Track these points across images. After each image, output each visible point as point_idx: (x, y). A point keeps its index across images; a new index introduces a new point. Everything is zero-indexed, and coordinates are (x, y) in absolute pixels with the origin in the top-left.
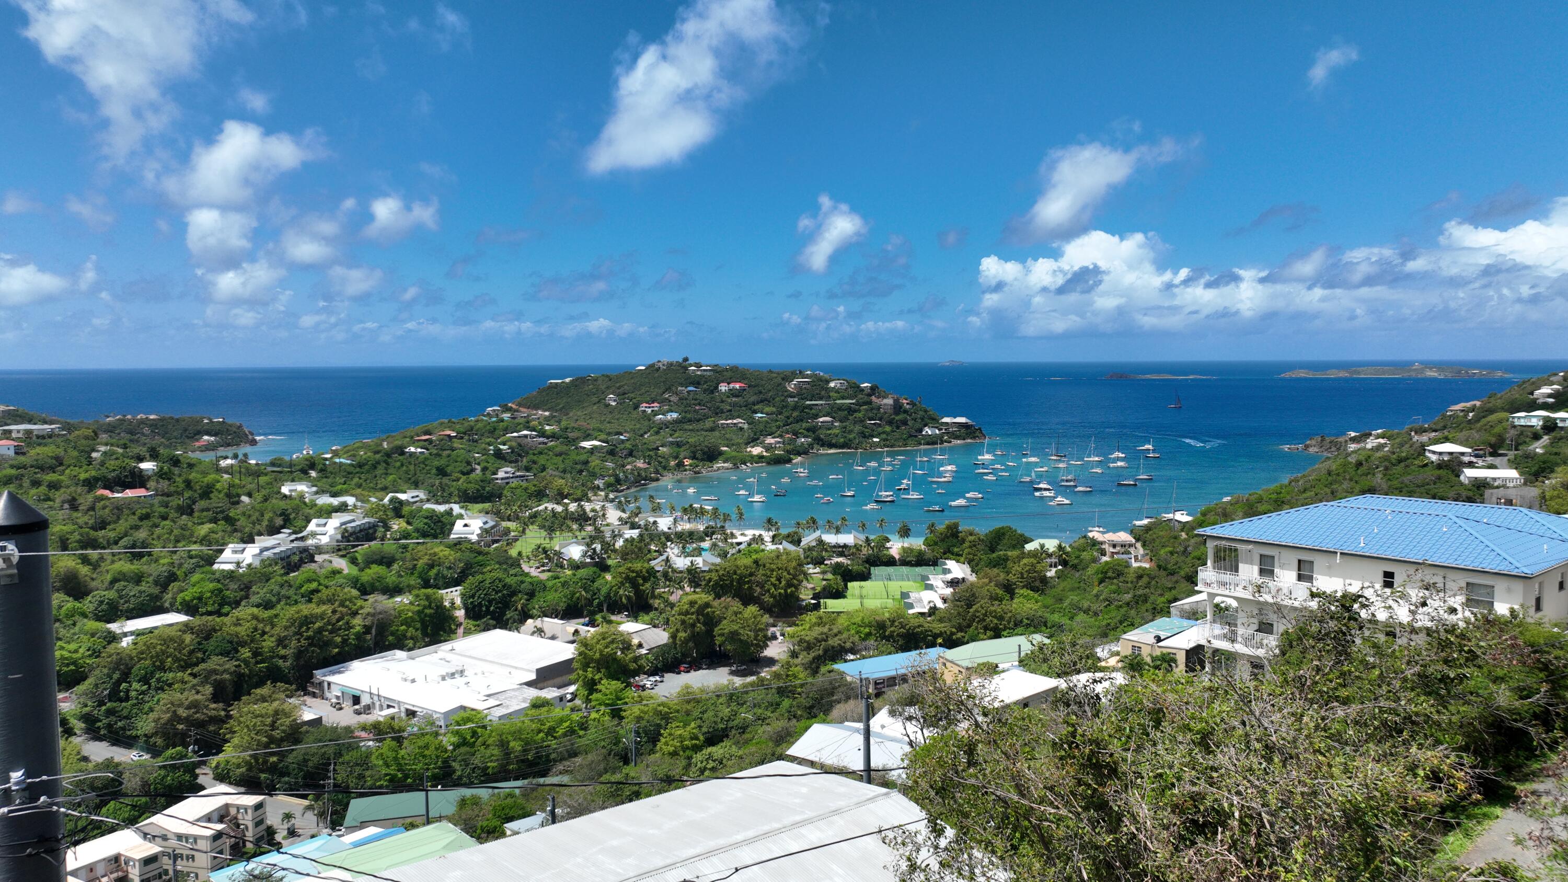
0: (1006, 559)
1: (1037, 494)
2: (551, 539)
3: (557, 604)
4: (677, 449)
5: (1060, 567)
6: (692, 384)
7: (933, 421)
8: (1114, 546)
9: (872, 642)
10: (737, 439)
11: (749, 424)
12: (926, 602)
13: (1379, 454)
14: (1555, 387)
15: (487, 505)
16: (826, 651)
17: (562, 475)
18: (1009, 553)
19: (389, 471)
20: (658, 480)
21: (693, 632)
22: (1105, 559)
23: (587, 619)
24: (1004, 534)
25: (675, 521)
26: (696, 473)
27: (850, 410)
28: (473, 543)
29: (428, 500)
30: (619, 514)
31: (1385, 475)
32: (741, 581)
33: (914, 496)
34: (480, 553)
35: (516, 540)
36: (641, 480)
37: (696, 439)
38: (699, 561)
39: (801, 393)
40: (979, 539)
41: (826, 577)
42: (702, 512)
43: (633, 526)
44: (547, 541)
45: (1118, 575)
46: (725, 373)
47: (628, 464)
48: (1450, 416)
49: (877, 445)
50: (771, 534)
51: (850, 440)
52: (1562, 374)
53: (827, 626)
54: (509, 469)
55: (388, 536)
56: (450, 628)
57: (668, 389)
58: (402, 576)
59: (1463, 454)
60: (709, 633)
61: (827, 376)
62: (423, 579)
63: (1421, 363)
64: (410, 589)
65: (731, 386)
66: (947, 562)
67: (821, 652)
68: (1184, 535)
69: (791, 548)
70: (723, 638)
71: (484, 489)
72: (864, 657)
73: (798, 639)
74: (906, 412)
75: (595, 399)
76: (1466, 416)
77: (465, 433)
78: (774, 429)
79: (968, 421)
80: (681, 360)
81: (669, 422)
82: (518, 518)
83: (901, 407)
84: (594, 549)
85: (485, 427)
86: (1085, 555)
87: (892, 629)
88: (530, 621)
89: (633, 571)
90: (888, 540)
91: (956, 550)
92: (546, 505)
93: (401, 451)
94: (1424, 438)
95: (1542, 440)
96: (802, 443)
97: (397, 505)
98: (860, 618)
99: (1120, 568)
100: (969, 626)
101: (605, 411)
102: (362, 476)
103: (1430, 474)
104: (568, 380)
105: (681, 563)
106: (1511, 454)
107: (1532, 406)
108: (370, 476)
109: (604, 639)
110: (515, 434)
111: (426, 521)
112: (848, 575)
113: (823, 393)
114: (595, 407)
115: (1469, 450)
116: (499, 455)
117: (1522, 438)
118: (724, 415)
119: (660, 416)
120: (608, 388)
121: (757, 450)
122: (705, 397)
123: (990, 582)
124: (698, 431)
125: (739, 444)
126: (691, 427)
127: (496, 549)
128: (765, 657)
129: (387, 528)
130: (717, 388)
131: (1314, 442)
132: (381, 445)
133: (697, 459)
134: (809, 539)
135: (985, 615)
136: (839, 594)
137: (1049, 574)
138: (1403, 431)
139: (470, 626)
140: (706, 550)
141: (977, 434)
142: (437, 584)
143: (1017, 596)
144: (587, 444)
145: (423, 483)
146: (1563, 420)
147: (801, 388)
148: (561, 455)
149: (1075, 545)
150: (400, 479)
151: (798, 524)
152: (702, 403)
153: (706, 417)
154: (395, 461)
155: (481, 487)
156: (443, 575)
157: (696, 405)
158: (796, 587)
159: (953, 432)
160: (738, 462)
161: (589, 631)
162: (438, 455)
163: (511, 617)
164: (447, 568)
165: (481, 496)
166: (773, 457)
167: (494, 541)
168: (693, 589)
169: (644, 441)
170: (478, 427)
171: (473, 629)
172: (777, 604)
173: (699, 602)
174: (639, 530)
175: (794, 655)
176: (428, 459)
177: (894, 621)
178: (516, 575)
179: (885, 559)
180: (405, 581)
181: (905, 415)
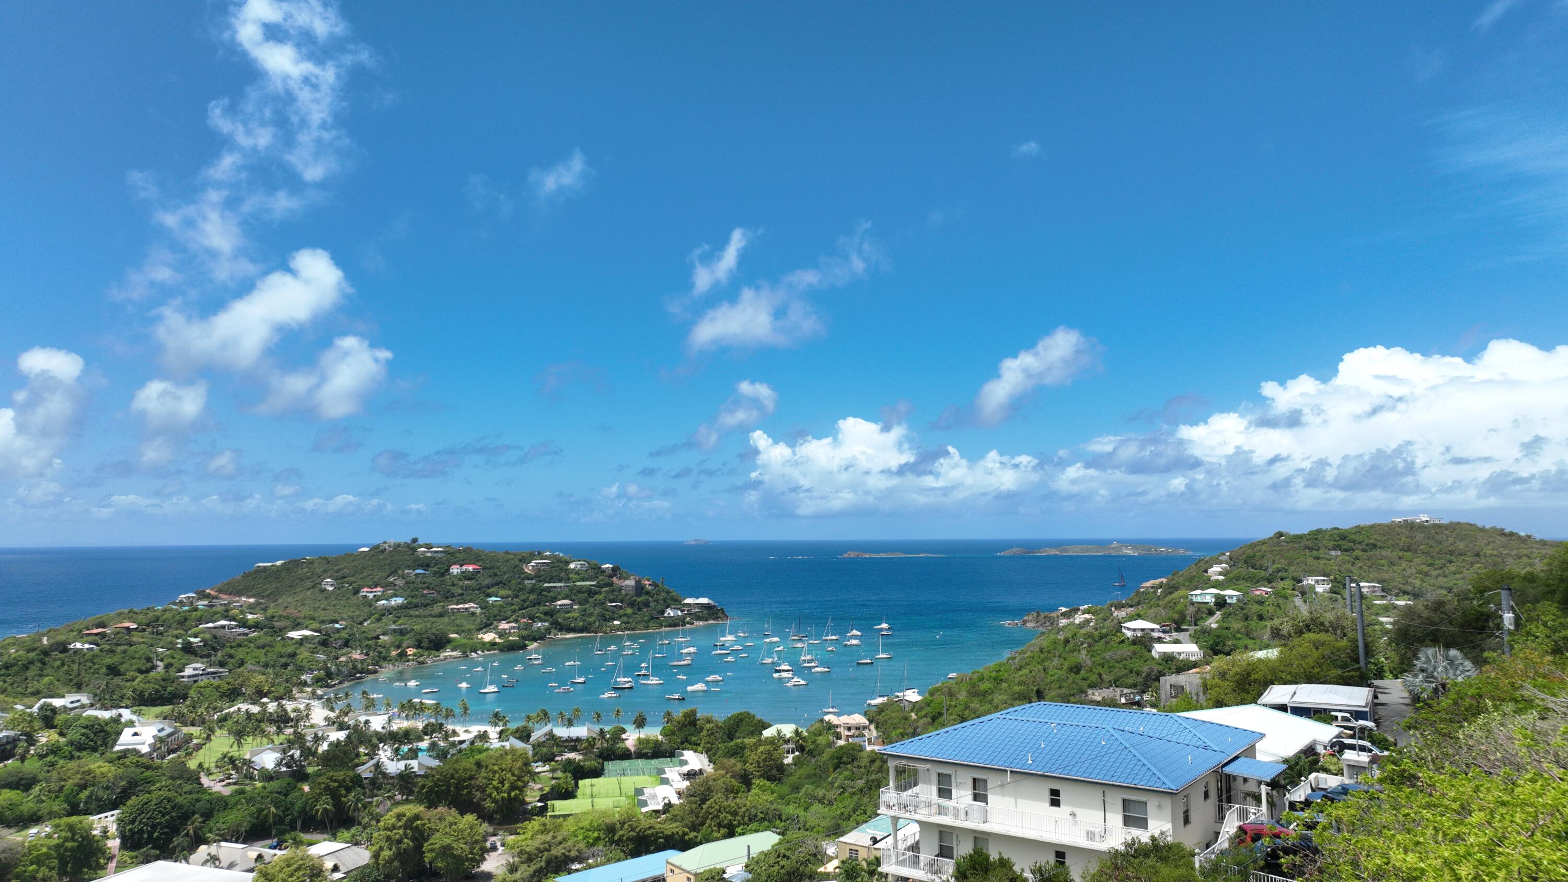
0: (743, 747)
1: (776, 675)
2: (240, 744)
3: (240, 825)
4: (400, 638)
5: (797, 753)
6: (421, 566)
7: (675, 602)
8: (849, 729)
9: (601, 847)
10: (468, 625)
11: (482, 608)
12: (660, 799)
13: (1083, 631)
14: (1224, 565)
15: (167, 709)
16: (548, 862)
17: (263, 670)
18: (747, 741)
19: (45, 672)
20: (375, 672)
21: (398, 849)
22: (841, 743)
23: (276, 840)
24: (742, 720)
25: (390, 720)
26: (420, 663)
27: (591, 592)
28: (142, 756)
29: (92, 705)
30: (326, 713)
31: (1088, 652)
32: (459, 787)
33: (654, 681)
34: (148, 768)
35: (199, 747)
36: (355, 673)
37: (422, 626)
38: (414, 764)
39: (539, 575)
40: (717, 726)
41: (555, 775)
42: (422, 708)
43: (341, 727)
44: (235, 747)
45: (853, 760)
46: (458, 555)
47: (343, 655)
48: (1143, 592)
49: (618, 628)
50: (498, 729)
51: (590, 624)
52: (1228, 554)
53: (551, 834)
54: (198, 665)
55: (32, 752)
56: (98, 863)
57: (393, 572)
58: (43, 801)
59: (1153, 630)
60: (418, 849)
61: (566, 557)
62: (69, 803)
63: (1118, 541)
64: (52, 815)
65: (464, 568)
66: (685, 752)
67: (543, 864)
68: (913, 715)
69: (519, 744)
70: (434, 855)
71: (165, 688)
72: (590, 867)
73: (518, 850)
74: (648, 593)
75: (309, 584)
76: (1155, 593)
77: (148, 625)
78: (509, 613)
79: (710, 602)
80: (409, 542)
81: (392, 607)
82: (203, 722)
83: (643, 588)
84: (292, 756)
85: (174, 617)
86: (821, 740)
87: (621, 833)
88: (203, 848)
89: (335, 781)
90: (624, 731)
91: (693, 739)
92: (240, 706)
93: (63, 648)
94: (1122, 614)
95: (1216, 616)
96: (539, 628)
97: (48, 713)
98: (588, 822)
99: (854, 753)
100: (703, 824)
101: (320, 596)
102: (9, 680)
103: (1126, 650)
104: (278, 563)
105: (394, 767)
106: (1192, 628)
107: (1207, 583)
108: (18, 679)
109: (288, 866)
110: (210, 625)
111: (84, 731)
112: (580, 773)
113: (562, 574)
114: (309, 593)
115: (1157, 627)
116: (188, 649)
117: (1200, 614)
118: (455, 600)
119: (383, 602)
120: (325, 571)
121: (488, 637)
122: (435, 581)
123: (727, 773)
124: (425, 617)
125: (470, 631)
126: (417, 613)
127: (170, 761)
128: (482, 872)
129: (31, 741)
130: (448, 570)
131: (1030, 618)
132: (40, 640)
133: (422, 648)
134: (538, 734)
135: (719, 811)
136: (569, 795)
137: (786, 761)
138: (1105, 607)
139: (125, 858)
140: (424, 751)
141: (720, 614)
142: (89, 808)
143: (754, 786)
144: (295, 634)
145: (87, 685)
146: (1231, 597)
147: (539, 570)
148: (263, 647)
149: (812, 729)
150: (58, 680)
151: (529, 718)
152: (431, 587)
153: (435, 601)
154: (55, 660)
155: (162, 687)
156: (97, 797)
157: (424, 589)
158: (521, 789)
159: (695, 614)
160: (467, 650)
161: (275, 855)
162: (112, 651)
163: (179, 844)
164: (103, 787)
165: (161, 697)
166: (506, 644)
167: (170, 751)
168: (404, 797)
169: (363, 629)
170: (165, 617)
171: (129, 861)
172: (499, 810)
173: (408, 814)
174: (347, 732)
175: (513, 869)
176: (97, 656)
177: (624, 823)
178: (190, 793)
179: (619, 752)
180: (45, 807)
181: (647, 597)
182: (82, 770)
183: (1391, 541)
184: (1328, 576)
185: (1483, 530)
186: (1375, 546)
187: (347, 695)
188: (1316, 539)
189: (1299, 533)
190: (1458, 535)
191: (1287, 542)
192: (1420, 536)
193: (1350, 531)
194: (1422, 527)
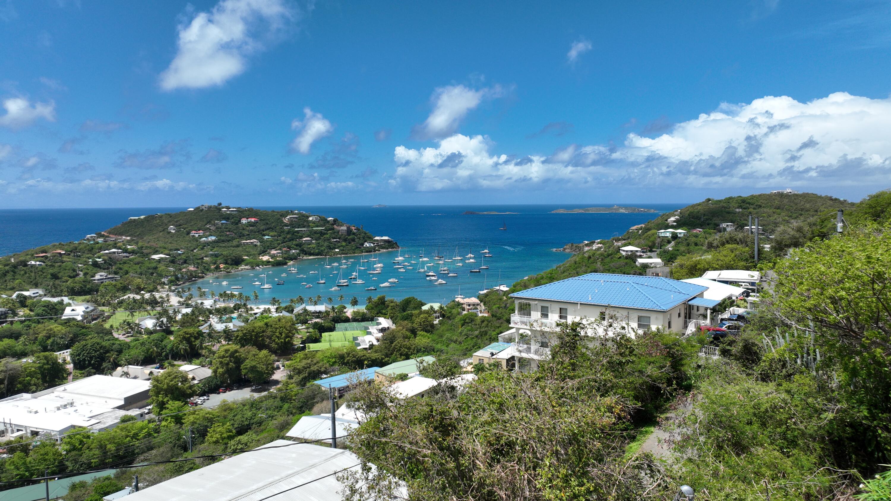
0: (412, 315)
1: (428, 278)
2: (133, 315)
3: (138, 357)
4: (215, 258)
5: (441, 318)
6: (224, 219)
7: (370, 239)
8: (469, 305)
9: (337, 367)
10: (253, 252)
11: (260, 242)
12: (367, 342)
13: (599, 252)
14: (677, 217)
15: (88, 297)
16: (309, 374)
17: (140, 276)
18: (413, 312)
19: (16, 277)
20: (203, 277)
21: (227, 368)
22: (465, 312)
23: (158, 364)
24: (410, 301)
25: (215, 301)
26: (227, 272)
27: (322, 233)
28: (79, 321)
29: (45, 295)
30: (178, 299)
31: (602, 263)
32: (257, 336)
33: (359, 282)
34: (83, 328)
35: (109, 317)
36: (192, 278)
37: (227, 252)
38: (231, 325)
39: (292, 224)
40: (397, 305)
41: (309, 331)
42: (233, 296)
43: (188, 306)
44: (130, 317)
45: (472, 321)
46: (245, 212)
47: (184, 268)
48: (631, 232)
49: (338, 253)
50: (275, 307)
51: (322, 251)
52: (679, 211)
53: (310, 359)
54: (103, 274)
55: (16, 319)
56: (63, 376)
57: (209, 222)
58: (27, 345)
59: (637, 251)
60: (238, 368)
61: (307, 214)
62: (42, 346)
63: (617, 205)
64: (33, 353)
65: (249, 220)
66: (379, 318)
67: (306, 375)
68: (505, 298)
69: (288, 315)
70: (247, 371)
71: (85, 286)
72: (332, 376)
73: (293, 368)
74: (354, 234)
75: (161, 229)
76: (638, 232)
77: (71, 252)
78: (276, 245)
79: (389, 238)
80: (216, 205)
81: (210, 242)
82: (109, 304)
83: (351, 231)
84: (162, 321)
85: (85, 247)
86: (454, 311)
87: (348, 358)
88: (119, 368)
89: (187, 334)
90: (345, 308)
91: (384, 311)
92: (129, 295)
93: (24, 264)
94: (620, 244)
95: (672, 243)
96: (293, 253)
97: (22, 299)
98: (329, 353)
99: (472, 317)
100: (392, 354)
101: (168, 236)
103: (622, 262)
104: (142, 217)
105: (219, 327)
106: (658, 251)
107: (667, 227)
108: (1, 281)
109: (169, 376)
110: (107, 252)
111: (44, 308)
112: (322, 329)
113: (305, 223)
114: (161, 234)
115: (640, 249)
116: (96, 265)
117: (663, 243)
118: (245, 238)
119: (204, 239)
120: (169, 222)
121: (265, 258)
122: (233, 227)
123: (403, 329)
124: (228, 247)
125: (254, 254)
126: (224, 245)
127: (95, 324)
128: (273, 380)
129: (15, 314)
130: (240, 221)
131: (568, 247)
132: (10, 260)
133: (228, 264)
134: (298, 309)
135: (401, 347)
136: (317, 340)
137: (435, 322)
138: (610, 240)
139: (77, 374)
140: (235, 318)
141: (395, 246)
142: (53, 349)
143: (418, 335)
144: (156, 257)
145: (41, 284)
146: (680, 233)
147: (292, 221)
148: (138, 263)
149: (449, 306)
150: (24, 282)
151: (292, 301)
152: (231, 230)
153: (233, 239)
154: (20, 271)
155: (84, 285)
156: (57, 343)
157: (227, 232)
158: (291, 338)
159: (381, 245)
160: (254, 265)
161: (159, 372)
162: (52, 266)
163: (106, 367)
164: (60, 338)
165: (84, 291)
166: (276, 262)
167: (94, 319)
168: (227, 342)
169: (194, 254)
170: (80, 247)
171: (79, 376)
172: (280, 348)
173: (231, 350)
174: (192, 309)
175: (290, 377)
176: (45, 269)
177: (349, 354)
178: (109, 340)
179: (343, 318)
180: (29, 348)
181: (354, 236)
182: (46, 328)
183: (770, 203)
184: (733, 223)
185: (820, 197)
186: (760, 206)
187: (189, 289)
188: (728, 202)
189: (720, 199)
190: (807, 200)
191: (712, 204)
192: (786, 201)
193: (747, 198)
194: (787, 196)
